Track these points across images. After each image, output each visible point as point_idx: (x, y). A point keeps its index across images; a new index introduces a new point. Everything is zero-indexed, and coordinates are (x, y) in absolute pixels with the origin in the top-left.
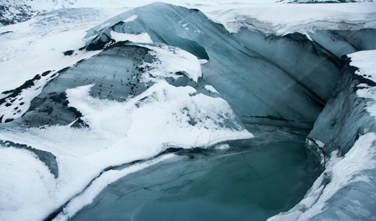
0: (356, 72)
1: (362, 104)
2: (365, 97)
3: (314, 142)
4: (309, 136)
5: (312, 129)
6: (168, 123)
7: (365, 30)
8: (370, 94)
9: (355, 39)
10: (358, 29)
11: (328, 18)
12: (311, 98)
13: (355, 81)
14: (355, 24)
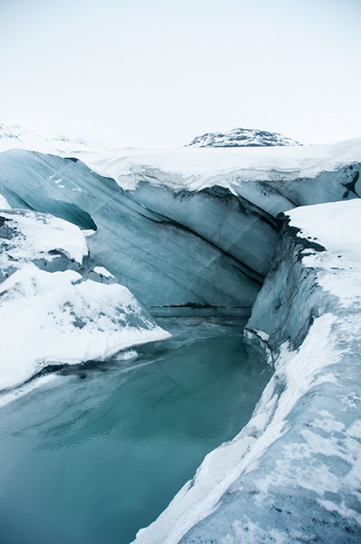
0: (299, 235)
1: (312, 276)
2: (314, 267)
3: (255, 333)
4: (247, 326)
5: (250, 316)
6: (42, 328)
7: (301, 179)
8: (318, 261)
9: (291, 191)
10: (293, 179)
11: (255, 166)
12: (244, 273)
13: (298, 246)
14: (288, 173)
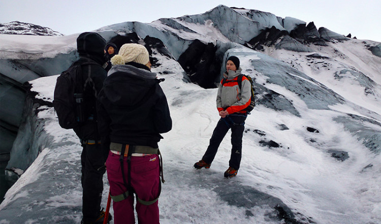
0: (37, 97)
1: (42, 124)
2: (44, 118)
3: (13, 171)
4: (7, 167)
5: (9, 160)
7: (44, 59)
8: (49, 114)
9: (37, 67)
10: (38, 58)
13: (35, 104)
14: (33, 54)
